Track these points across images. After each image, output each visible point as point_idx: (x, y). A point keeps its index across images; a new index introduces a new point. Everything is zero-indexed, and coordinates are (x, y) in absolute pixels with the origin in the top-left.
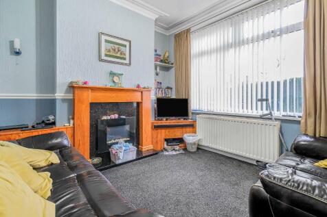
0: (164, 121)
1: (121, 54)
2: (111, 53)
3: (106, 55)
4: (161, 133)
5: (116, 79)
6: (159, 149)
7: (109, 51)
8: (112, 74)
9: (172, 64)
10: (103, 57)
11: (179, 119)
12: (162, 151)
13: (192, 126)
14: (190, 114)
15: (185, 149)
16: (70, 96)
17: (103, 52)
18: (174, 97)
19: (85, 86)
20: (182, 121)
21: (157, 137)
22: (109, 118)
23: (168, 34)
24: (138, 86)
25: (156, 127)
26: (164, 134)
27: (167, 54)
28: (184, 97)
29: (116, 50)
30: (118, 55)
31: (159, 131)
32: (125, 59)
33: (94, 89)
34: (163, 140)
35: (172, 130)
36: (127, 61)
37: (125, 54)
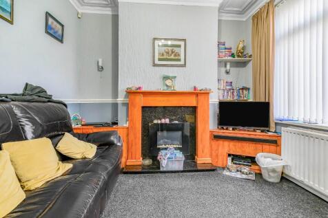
0: (230, 131)
1: (175, 55)
2: (165, 57)
3: (160, 60)
4: (223, 145)
5: (168, 82)
6: (220, 164)
7: (163, 55)
8: (166, 78)
9: (250, 56)
10: (157, 62)
11: (254, 131)
12: (224, 168)
13: (275, 143)
14: (272, 125)
15: (259, 175)
16: (127, 101)
17: (157, 57)
18: (251, 100)
19: (138, 91)
20: (258, 134)
21: (217, 150)
22: (159, 122)
23: (244, 20)
24: (195, 88)
25: (217, 137)
26: (227, 147)
27: (241, 46)
28: (262, 100)
29: (170, 52)
30: (172, 57)
31: (221, 142)
32: (179, 60)
33: (146, 94)
34: (226, 155)
35: (239, 144)
36: (182, 62)
37: (179, 55)
